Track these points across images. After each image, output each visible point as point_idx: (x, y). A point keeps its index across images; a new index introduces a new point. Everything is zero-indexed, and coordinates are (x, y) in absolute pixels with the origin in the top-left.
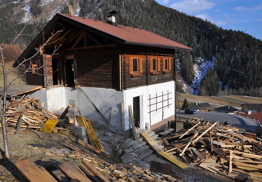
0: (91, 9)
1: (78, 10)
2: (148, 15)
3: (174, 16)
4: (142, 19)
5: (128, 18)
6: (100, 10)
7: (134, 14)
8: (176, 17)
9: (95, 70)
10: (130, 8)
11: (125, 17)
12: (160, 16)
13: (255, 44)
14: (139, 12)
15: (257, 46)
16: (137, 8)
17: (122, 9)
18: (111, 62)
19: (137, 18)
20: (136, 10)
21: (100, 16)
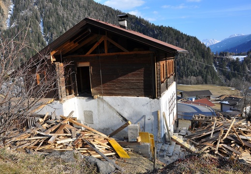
0: (26, 6)
1: (12, 7)
2: (85, 13)
3: (110, 14)
4: (79, 16)
5: (65, 15)
6: (36, 7)
7: (72, 12)
8: (113, 15)
9: (120, 78)
10: (67, 6)
11: (63, 14)
12: (97, 14)
13: (183, 38)
14: (76, 10)
15: (185, 40)
16: (74, 6)
17: (59, 7)
18: (142, 70)
19: (74, 15)
20: (73, 8)
21: (37, 14)
